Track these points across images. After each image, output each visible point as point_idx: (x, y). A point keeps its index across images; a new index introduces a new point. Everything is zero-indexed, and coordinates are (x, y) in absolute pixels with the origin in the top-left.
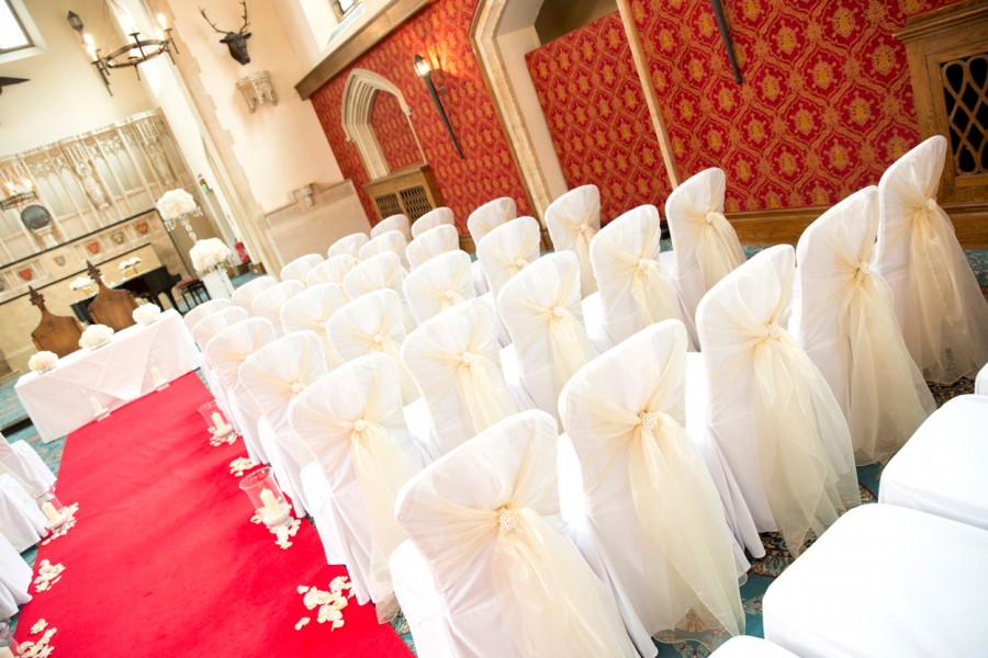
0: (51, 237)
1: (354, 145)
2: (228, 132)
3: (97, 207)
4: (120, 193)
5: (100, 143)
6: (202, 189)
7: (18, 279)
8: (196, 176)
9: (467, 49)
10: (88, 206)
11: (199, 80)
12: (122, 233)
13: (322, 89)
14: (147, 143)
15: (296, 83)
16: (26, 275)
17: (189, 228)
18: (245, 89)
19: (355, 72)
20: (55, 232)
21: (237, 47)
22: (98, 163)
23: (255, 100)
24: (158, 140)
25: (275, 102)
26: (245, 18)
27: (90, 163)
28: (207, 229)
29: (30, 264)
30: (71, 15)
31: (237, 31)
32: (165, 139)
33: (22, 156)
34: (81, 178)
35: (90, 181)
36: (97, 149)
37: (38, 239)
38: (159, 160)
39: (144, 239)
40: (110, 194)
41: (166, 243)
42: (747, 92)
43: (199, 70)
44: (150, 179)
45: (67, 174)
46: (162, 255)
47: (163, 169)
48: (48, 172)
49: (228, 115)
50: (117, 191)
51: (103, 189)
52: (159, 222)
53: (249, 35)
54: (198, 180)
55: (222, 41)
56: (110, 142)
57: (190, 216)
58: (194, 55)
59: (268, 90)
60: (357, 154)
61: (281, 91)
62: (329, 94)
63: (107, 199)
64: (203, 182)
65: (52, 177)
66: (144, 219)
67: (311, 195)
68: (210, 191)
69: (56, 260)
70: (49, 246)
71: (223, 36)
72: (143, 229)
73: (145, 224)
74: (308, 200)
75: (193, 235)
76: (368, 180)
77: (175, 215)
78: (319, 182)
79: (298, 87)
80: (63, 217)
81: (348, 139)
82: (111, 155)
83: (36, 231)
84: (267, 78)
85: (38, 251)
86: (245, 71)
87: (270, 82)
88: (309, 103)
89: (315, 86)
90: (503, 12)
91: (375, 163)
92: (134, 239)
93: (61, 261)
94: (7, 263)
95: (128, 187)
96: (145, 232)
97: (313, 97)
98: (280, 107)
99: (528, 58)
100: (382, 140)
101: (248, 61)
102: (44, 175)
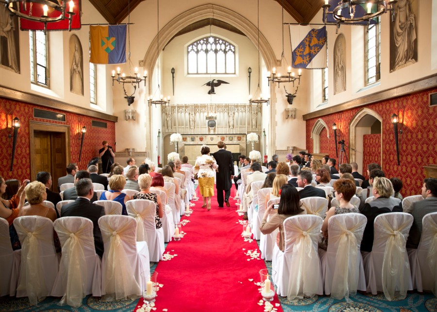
0: (213, 131)
1: (312, 140)
2: (277, 122)
3: (229, 127)
4: (237, 125)
5: (239, 108)
6: (263, 134)
7: (199, 140)
8: (263, 128)
9: (348, 128)
10: (226, 125)
11: (275, 104)
12: (233, 138)
13: (309, 119)
14: (253, 113)
15: (304, 114)
16: (201, 139)
17: (253, 145)
18: (287, 111)
19: (320, 119)
20: (215, 130)
21: (290, 99)
22: (236, 114)
23: (289, 116)
24: (257, 113)
25: (295, 118)
26: (296, 91)
27: (234, 113)
28: (258, 147)
29: (204, 136)
30: (250, 68)
31: (292, 94)
32: (259, 113)
33: (217, 105)
34: (229, 116)
35: (231, 119)
36: (238, 110)
37: (209, 130)
38: (254, 119)
39: (239, 142)
40: (235, 125)
41: (244, 146)
42: (400, 168)
43: (276, 102)
44: (249, 124)
45: (226, 114)
46: (241, 149)
47: (254, 122)
48: (221, 112)
49: (279, 117)
50: (237, 124)
51: (234, 122)
52: (245, 139)
53: (295, 96)
54: (263, 130)
55: (286, 96)
56: (242, 109)
57: (255, 142)
58: (277, 97)
59: (294, 114)
60: (312, 143)
61: (297, 116)
62: (311, 122)
63: (233, 126)
64: (264, 132)
65: (222, 113)
66: (241, 136)
67: (293, 150)
68: (265, 135)
69: (211, 138)
70: (211, 133)
71: (287, 95)
72: (239, 139)
73: (241, 138)
74: (291, 151)
75: (253, 148)
76: (312, 153)
77: (250, 140)
78: (297, 147)
79: (304, 116)
80: (219, 126)
81: (311, 138)
82: (241, 113)
83: (210, 128)
84: (295, 111)
85: (207, 133)
86: (290, 107)
87: (295, 112)
88: (305, 122)
89: (308, 118)
90: (359, 122)
91: (316, 148)
92: (235, 141)
93: (212, 139)
94: (198, 133)
95: (241, 124)
96: (239, 140)
97: (307, 121)
98: (295, 120)
99: (364, 136)
100: (321, 142)
101: (291, 104)
102: (220, 112)
